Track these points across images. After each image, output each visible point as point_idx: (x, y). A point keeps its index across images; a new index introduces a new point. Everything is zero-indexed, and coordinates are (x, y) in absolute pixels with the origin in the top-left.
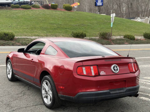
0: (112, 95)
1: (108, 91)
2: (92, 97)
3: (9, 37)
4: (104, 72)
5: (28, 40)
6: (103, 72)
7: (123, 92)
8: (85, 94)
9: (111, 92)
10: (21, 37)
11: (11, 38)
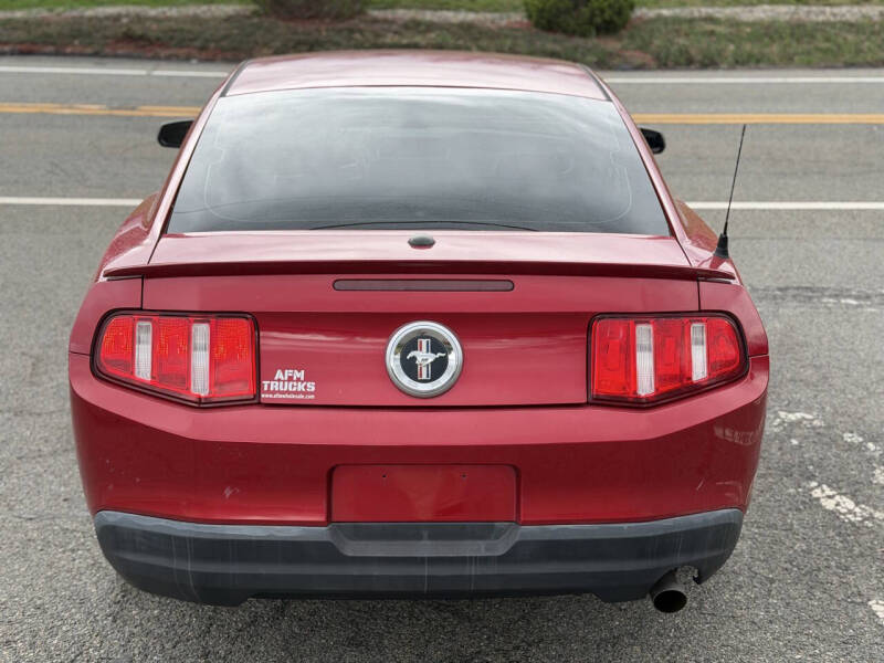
0: (355, 571)
1: (320, 533)
2: (175, 564)
3: (593, 15)
4: (307, 379)
5: (712, 33)
6: (301, 375)
7: (484, 560)
8: (133, 532)
9: (352, 549)
10: (677, 11)
11: (605, 21)
